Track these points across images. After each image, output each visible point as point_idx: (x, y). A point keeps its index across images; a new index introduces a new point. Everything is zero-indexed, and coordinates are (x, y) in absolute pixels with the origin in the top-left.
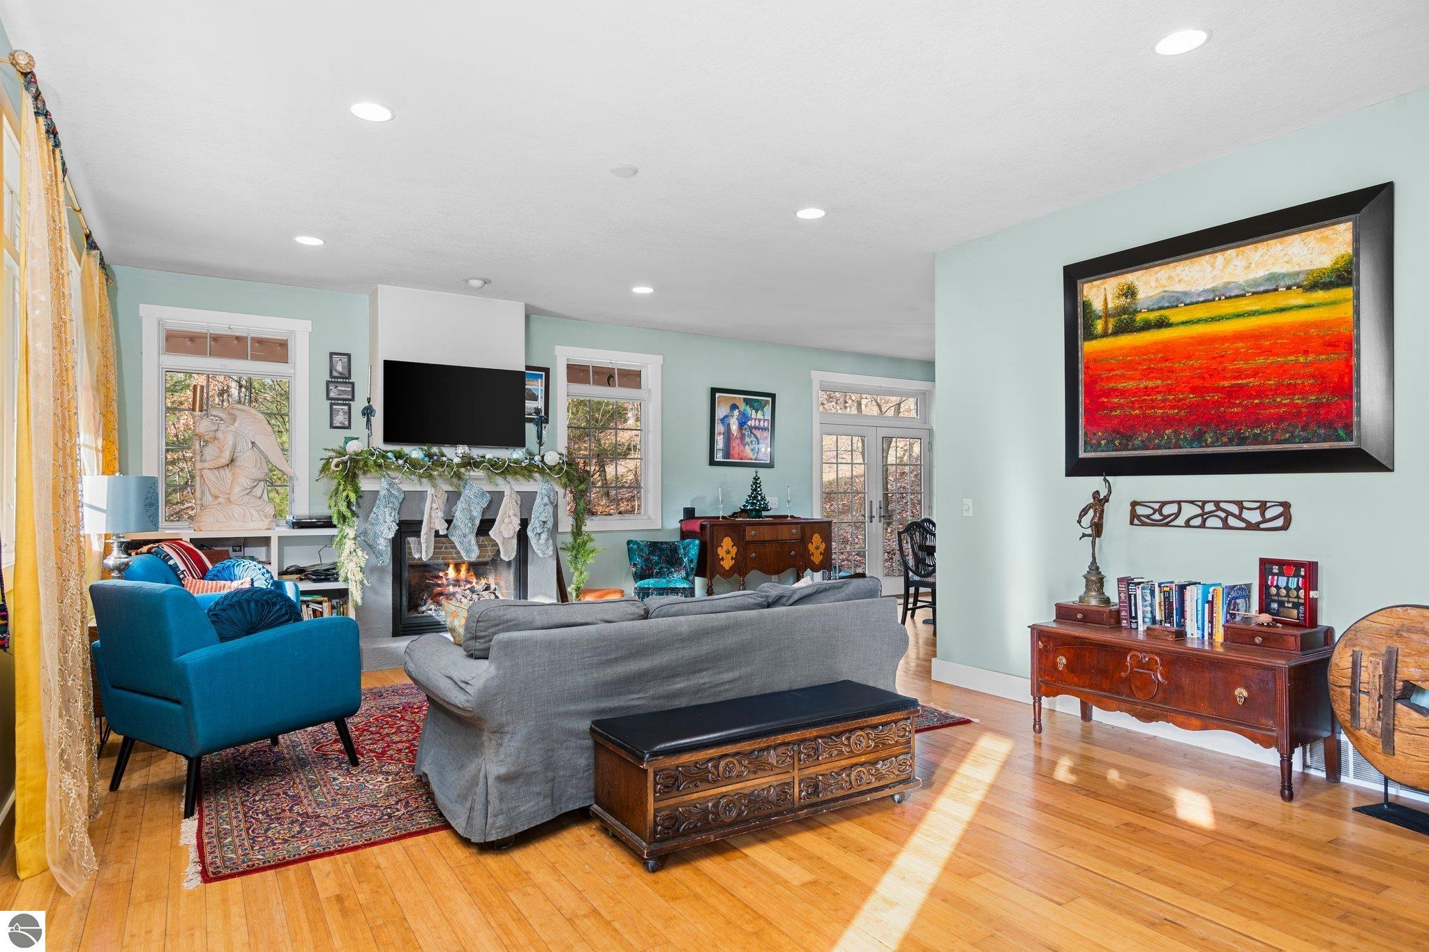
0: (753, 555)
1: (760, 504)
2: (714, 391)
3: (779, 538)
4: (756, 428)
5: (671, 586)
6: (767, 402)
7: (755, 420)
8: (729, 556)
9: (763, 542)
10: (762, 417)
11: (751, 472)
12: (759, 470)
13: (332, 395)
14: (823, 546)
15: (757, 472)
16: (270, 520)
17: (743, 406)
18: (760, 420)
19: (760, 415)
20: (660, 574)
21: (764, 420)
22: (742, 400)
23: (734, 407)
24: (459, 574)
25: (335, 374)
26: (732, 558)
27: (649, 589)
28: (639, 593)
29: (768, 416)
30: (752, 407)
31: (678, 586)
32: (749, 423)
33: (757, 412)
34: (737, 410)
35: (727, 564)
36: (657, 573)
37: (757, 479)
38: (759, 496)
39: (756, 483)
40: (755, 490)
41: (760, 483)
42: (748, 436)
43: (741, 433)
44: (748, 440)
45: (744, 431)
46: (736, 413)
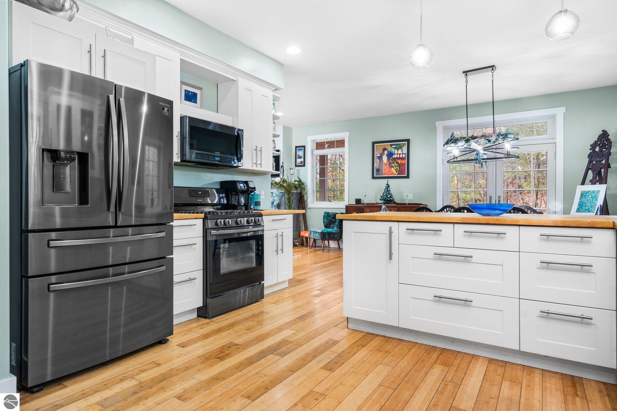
1: (384, 197)
2: (374, 143)
4: (397, 158)
6: (404, 144)
7: (397, 154)
11: (385, 181)
15: (388, 181)
17: (390, 149)
18: (400, 154)
19: (400, 151)
21: (403, 154)
22: (389, 145)
23: (385, 149)
29: (405, 151)
30: (395, 148)
32: (394, 156)
33: (398, 150)
34: (386, 151)
36: (332, 226)
37: (388, 184)
38: (388, 192)
39: (386, 186)
40: (386, 190)
41: (388, 186)
42: (393, 163)
43: (389, 161)
44: (393, 165)
45: (390, 161)
46: (386, 152)
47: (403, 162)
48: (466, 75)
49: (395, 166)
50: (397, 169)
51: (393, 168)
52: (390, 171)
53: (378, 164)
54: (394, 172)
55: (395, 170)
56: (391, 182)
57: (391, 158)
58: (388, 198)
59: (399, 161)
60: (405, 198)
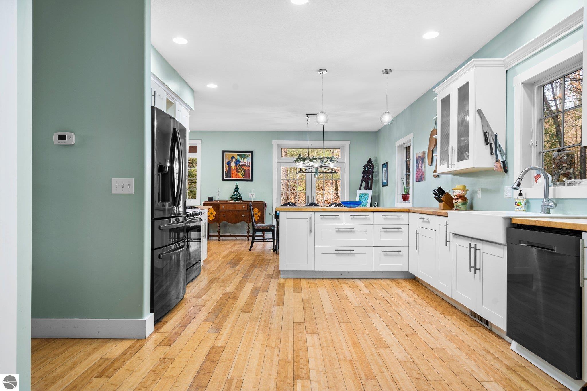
0: (224, 215)
1: (235, 196)
2: (224, 152)
3: (236, 209)
4: (243, 165)
6: (249, 155)
7: (243, 162)
8: (212, 215)
9: (229, 211)
10: (247, 161)
11: (233, 183)
12: (238, 182)
14: (259, 213)
15: (237, 183)
17: (237, 157)
18: (245, 162)
19: (245, 160)
22: (237, 155)
23: (233, 158)
26: (214, 216)
29: (250, 160)
30: (242, 157)
32: (240, 164)
33: (244, 159)
35: (211, 218)
37: (237, 186)
38: (238, 192)
39: (236, 187)
40: (236, 190)
41: (238, 187)
42: (240, 169)
43: (236, 168)
44: (240, 170)
45: (238, 167)
46: (234, 160)
47: (248, 168)
48: (308, 116)
49: (241, 171)
50: (243, 174)
51: (240, 173)
52: (237, 175)
53: (227, 169)
54: (241, 176)
55: (242, 174)
56: (240, 184)
57: (238, 165)
58: (238, 196)
59: (245, 168)
60: (251, 197)
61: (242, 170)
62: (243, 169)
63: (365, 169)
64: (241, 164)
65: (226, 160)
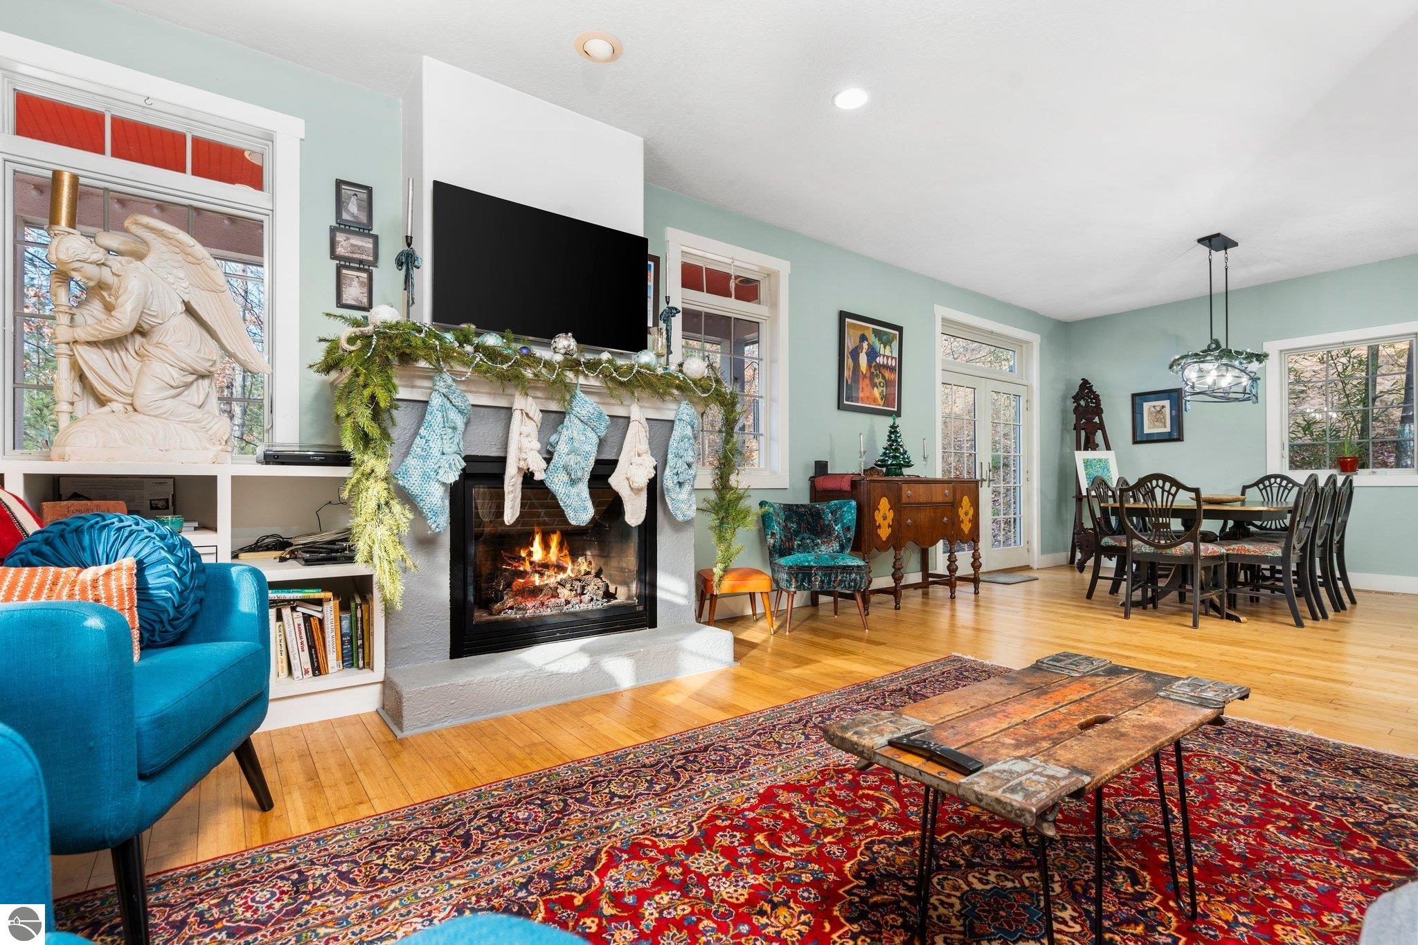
0: (909, 521)
1: (899, 458)
2: (843, 315)
3: (934, 500)
5: (841, 563)
6: (895, 336)
8: (886, 523)
9: (919, 506)
10: (890, 354)
13: (340, 251)
14: (971, 512)
16: (220, 447)
17: (872, 339)
18: (888, 357)
19: (888, 351)
20: (804, 548)
21: (892, 358)
23: (862, 338)
24: (548, 552)
25: (345, 216)
26: (889, 526)
27: (812, 567)
28: (797, 574)
29: (896, 354)
30: (880, 340)
31: (849, 564)
32: (878, 360)
34: (866, 343)
35: (884, 533)
36: (799, 546)
37: (893, 427)
39: (892, 431)
40: (894, 440)
41: (896, 432)
42: (876, 375)
43: (870, 371)
44: (877, 381)
46: (865, 346)
47: (892, 377)
49: (880, 384)
51: (877, 388)
52: (871, 394)
53: (850, 373)
54: (879, 398)
55: (880, 393)
57: (874, 364)
58: (904, 460)
59: (886, 375)
61: (881, 379)
62: (884, 377)
63: (1079, 405)
64: (880, 360)
65: (850, 344)
